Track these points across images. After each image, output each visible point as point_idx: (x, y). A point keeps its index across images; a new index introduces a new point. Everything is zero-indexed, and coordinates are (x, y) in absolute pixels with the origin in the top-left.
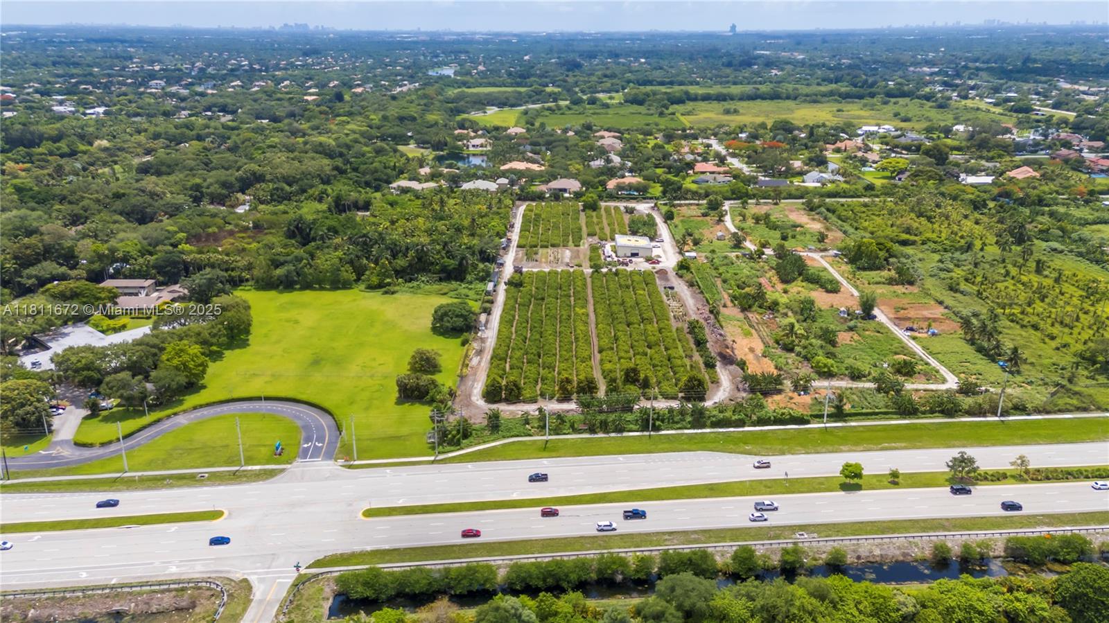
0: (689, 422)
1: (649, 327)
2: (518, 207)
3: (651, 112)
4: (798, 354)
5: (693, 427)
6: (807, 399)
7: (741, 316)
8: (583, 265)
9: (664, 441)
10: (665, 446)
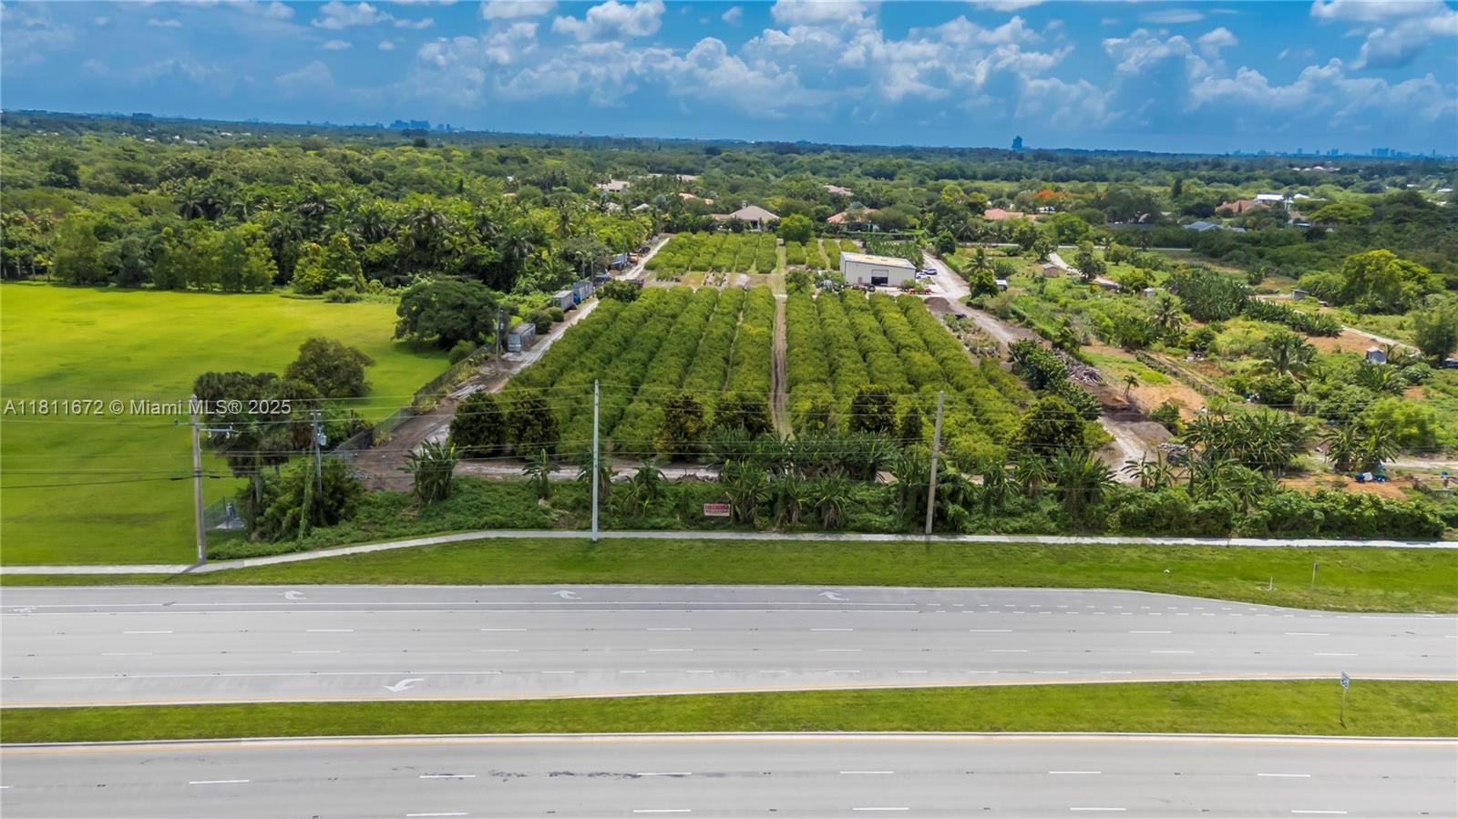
2: (664, 237)
6: (1384, 489)
8: (774, 290)
9: (977, 560)
10: (985, 572)
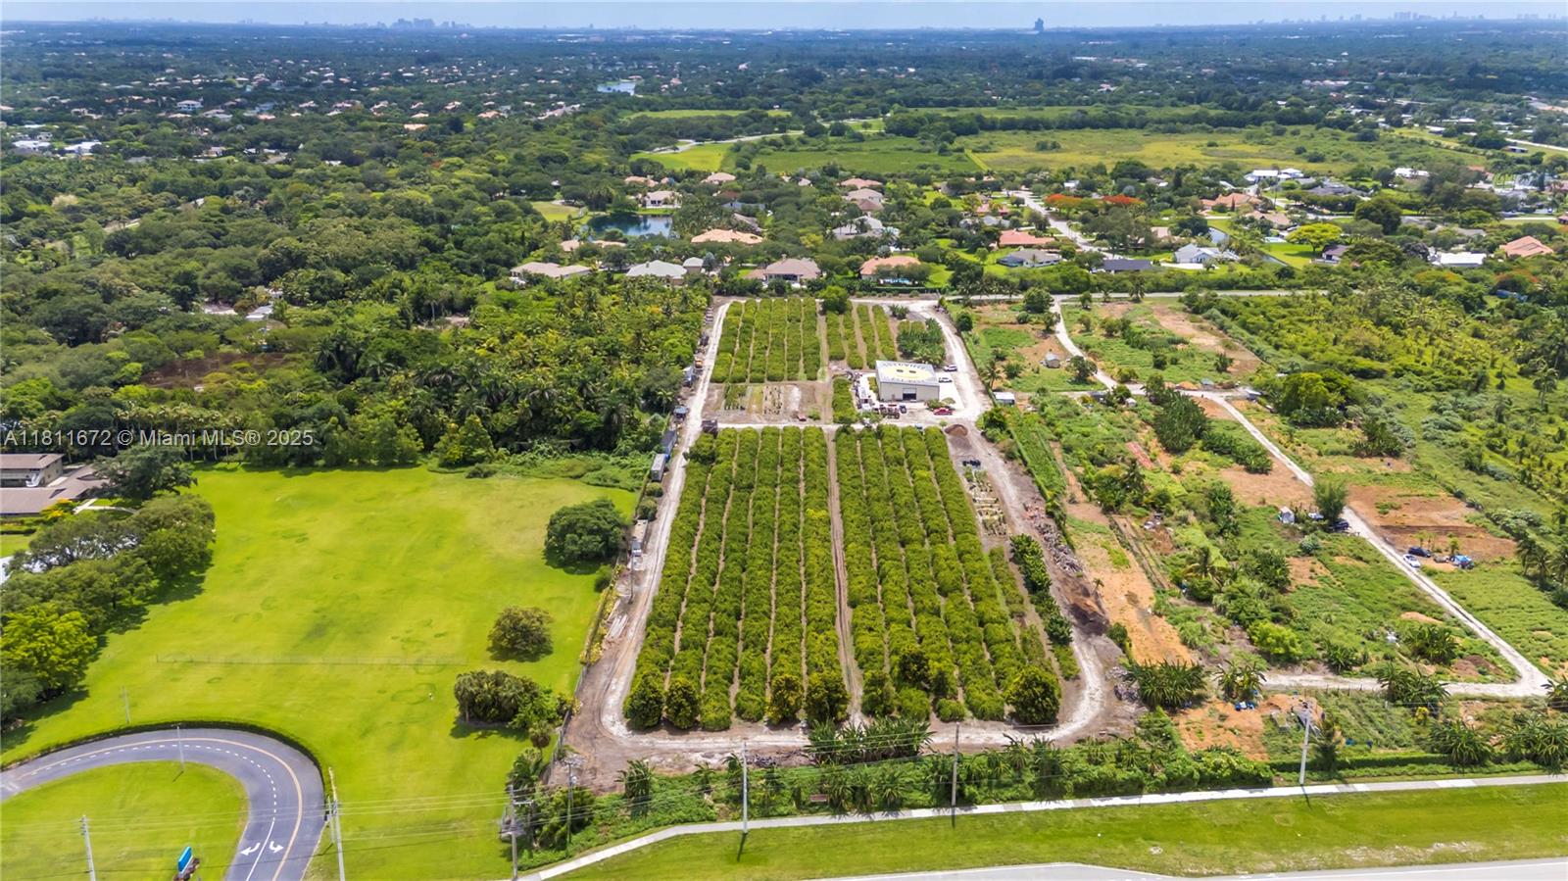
0: (1031, 785)
1: (941, 550)
2: (718, 306)
3: (928, 147)
4: (1221, 611)
5: (1040, 796)
6: (1251, 719)
7: (1103, 522)
8: (822, 415)
9: (983, 832)
10: (986, 846)
